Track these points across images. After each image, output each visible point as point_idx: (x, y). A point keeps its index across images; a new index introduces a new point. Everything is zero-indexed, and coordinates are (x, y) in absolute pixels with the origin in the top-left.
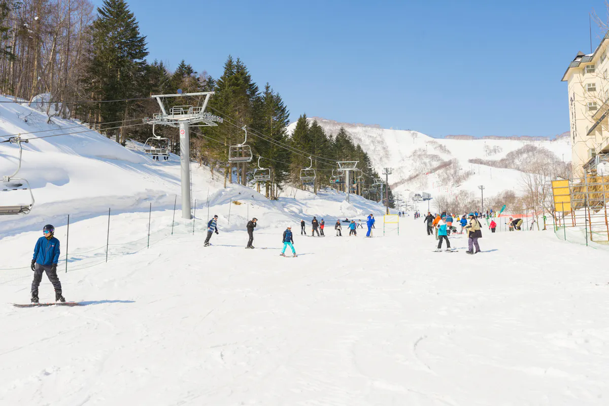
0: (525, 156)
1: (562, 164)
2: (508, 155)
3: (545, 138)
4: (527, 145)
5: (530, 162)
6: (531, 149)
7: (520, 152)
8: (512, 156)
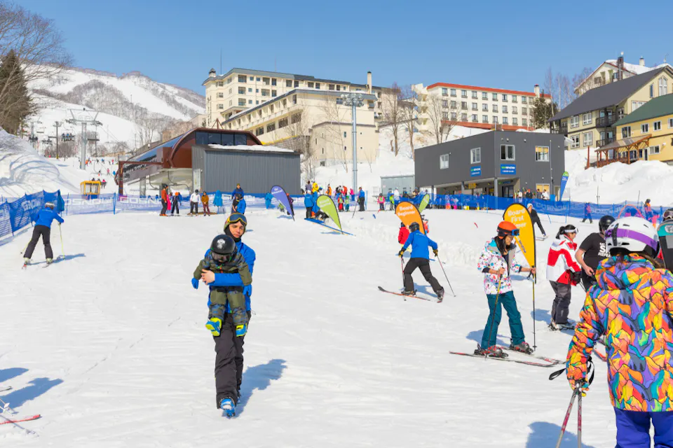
0: (93, 91)
1: (130, 106)
2: (75, 89)
3: (111, 74)
4: (95, 80)
5: (98, 99)
6: (99, 85)
7: (88, 87)
8: (80, 89)
